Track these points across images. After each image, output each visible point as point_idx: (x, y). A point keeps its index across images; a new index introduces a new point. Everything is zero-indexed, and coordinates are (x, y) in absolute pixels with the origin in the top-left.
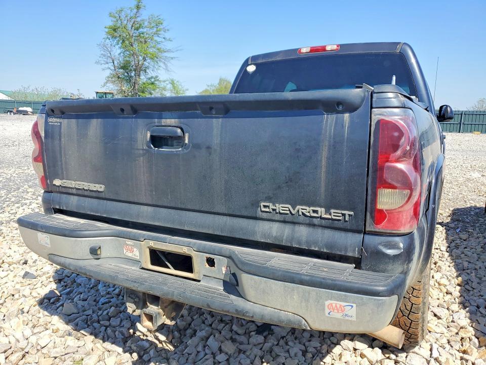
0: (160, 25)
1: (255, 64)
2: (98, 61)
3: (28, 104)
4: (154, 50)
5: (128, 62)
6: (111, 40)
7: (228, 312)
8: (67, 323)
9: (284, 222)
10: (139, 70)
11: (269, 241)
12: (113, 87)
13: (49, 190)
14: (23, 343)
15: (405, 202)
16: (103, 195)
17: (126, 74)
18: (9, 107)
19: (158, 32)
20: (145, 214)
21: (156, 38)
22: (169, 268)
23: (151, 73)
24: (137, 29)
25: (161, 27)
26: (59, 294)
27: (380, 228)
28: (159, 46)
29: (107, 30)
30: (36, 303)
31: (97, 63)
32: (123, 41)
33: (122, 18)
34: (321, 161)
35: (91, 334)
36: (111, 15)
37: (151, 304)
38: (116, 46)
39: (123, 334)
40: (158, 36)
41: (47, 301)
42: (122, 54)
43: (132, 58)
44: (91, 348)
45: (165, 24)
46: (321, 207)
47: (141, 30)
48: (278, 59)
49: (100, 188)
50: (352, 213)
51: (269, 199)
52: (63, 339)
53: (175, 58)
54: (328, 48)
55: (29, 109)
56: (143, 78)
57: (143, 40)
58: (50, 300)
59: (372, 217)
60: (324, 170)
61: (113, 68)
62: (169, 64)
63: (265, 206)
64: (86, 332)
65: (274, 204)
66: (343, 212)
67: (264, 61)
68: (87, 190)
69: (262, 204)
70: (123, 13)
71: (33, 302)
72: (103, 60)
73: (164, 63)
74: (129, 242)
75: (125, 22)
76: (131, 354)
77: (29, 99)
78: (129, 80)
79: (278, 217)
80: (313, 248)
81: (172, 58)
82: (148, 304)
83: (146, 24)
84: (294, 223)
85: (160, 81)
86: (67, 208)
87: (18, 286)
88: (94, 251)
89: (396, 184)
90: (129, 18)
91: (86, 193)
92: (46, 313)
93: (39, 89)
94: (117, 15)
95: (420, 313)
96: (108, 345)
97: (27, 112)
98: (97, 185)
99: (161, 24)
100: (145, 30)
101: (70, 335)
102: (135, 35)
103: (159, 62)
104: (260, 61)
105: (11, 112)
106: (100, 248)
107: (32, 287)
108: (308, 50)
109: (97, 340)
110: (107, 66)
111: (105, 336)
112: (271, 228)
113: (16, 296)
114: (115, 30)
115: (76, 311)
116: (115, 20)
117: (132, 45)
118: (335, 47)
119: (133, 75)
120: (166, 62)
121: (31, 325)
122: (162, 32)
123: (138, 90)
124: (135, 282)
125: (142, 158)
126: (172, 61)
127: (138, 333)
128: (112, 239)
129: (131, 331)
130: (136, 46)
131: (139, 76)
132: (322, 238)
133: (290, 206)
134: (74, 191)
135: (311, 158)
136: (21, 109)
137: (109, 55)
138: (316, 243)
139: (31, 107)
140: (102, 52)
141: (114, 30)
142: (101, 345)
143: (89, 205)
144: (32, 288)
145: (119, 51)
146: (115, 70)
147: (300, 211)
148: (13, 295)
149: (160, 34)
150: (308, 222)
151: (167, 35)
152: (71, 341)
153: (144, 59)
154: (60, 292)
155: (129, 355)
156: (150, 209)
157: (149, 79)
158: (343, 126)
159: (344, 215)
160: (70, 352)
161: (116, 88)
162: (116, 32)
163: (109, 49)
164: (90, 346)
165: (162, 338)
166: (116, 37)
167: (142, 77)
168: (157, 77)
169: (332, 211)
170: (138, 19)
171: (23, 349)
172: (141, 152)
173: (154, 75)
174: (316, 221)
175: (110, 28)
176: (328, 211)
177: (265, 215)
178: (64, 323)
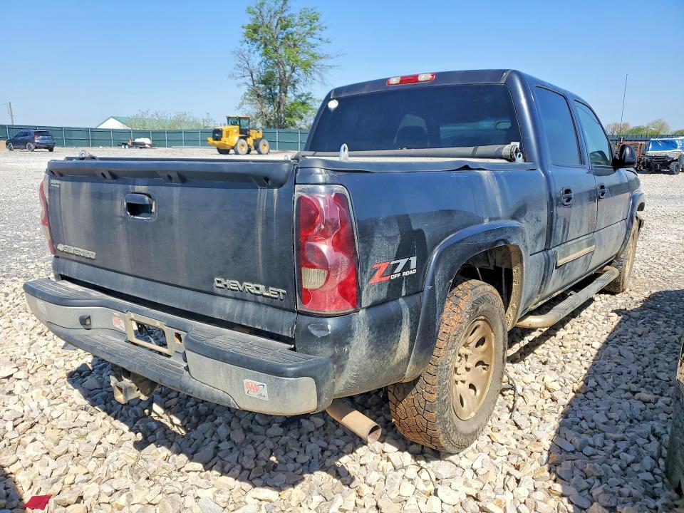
0: (315, 21)
1: (337, 99)
2: (231, 74)
3: (145, 134)
4: (306, 55)
5: (271, 75)
6: (249, 44)
7: (174, 387)
8: (86, 397)
9: (235, 298)
10: (286, 84)
11: (223, 318)
12: (250, 109)
13: (57, 255)
14: (36, 414)
15: (323, 283)
16: (95, 263)
17: (268, 91)
18: (123, 138)
19: (312, 31)
20: (127, 284)
21: (309, 40)
22: (150, 342)
23: (301, 89)
24: (284, 28)
25: (316, 24)
26: (91, 368)
27: (306, 308)
28: (313, 51)
29: (245, 30)
30: (65, 375)
31: (231, 76)
32: (266, 45)
33: (264, 13)
34: (258, 236)
35: (104, 411)
36: (249, 11)
37: (126, 377)
38: (256, 52)
39: (136, 414)
40: (312, 37)
41: (78, 374)
42: (263, 64)
43: (276, 69)
44: (100, 424)
45: (321, 20)
46: (262, 284)
47: (289, 29)
48: (364, 92)
49: (92, 254)
50: (285, 291)
51: (221, 274)
52: (75, 413)
53: (334, 66)
54: (422, 78)
55: (147, 141)
56: (290, 97)
57: (292, 43)
58: (80, 374)
59: (300, 297)
60: (260, 245)
61: (251, 83)
62: (326, 76)
63: (219, 282)
64: (100, 408)
65: (225, 280)
66: (278, 290)
67: (348, 95)
68: (83, 257)
69: (216, 279)
70: (265, 7)
71: (63, 374)
72: (239, 72)
73: (320, 74)
74: (117, 313)
75: (268, 18)
76: (136, 433)
77: (148, 128)
78: (272, 99)
79: (230, 293)
80: (257, 327)
81: (331, 67)
82: (123, 377)
83: (297, 20)
84: (244, 300)
85: (314, 100)
86: (70, 274)
87: (53, 357)
88: (85, 321)
89: (315, 264)
90: (273, 13)
91: (83, 260)
92: (70, 386)
93: (159, 114)
94: (257, 10)
95: (436, 412)
96: (117, 423)
97: (144, 144)
98: (90, 252)
99: (317, 19)
100: (294, 29)
101: (86, 409)
102: (281, 36)
103: (312, 73)
104: (343, 95)
105: (126, 144)
106: (89, 317)
107: (67, 358)
108: (398, 81)
109: (109, 417)
110: (243, 80)
111: (119, 414)
112: (225, 304)
113: (49, 367)
114: (255, 31)
115: (98, 386)
116: (254, 17)
117: (276, 51)
118: (429, 77)
119: (277, 91)
120: (322, 73)
121: (50, 396)
122: (317, 31)
123: (284, 112)
124: (108, 354)
125: (121, 226)
126: (330, 71)
127: (153, 415)
128: (101, 310)
129: (147, 411)
130: (281, 51)
131: (285, 92)
132: (264, 317)
133: (237, 282)
134: (74, 257)
135: (249, 233)
136: (137, 140)
137: (246, 65)
138: (259, 321)
139: (150, 138)
140: (237, 62)
141: (253, 31)
142: (110, 422)
143: (85, 273)
144: (67, 360)
145: (260, 59)
146: (254, 85)
147: (247, 287)
148: (46, 366)
149: (314, 34)
150: (253, 299)
151: (324, 35)
152: (84, 416)
153: (293, 70)
154: (93, 366)
155: (134, 435)
156: (131, 279)
157: (299, 97)
158: (272, 202)
159: (279, 293)
160: (78, 425)
161: (255, 111)
162: (257, 33)
163: (247, 58)
164: (99, 422)
165: (177, 421)
166: (256, 40)
167: (290, 94)
168: (309, 94)
169: (271, 288)
170: (286, 14)
171: (34, 419)
172: (120, 219)
173: (305, 91)
174: (260, 299)
175: (249, 27)
176: (267, 289)
177: (219, 291)
178: (82, 397)
